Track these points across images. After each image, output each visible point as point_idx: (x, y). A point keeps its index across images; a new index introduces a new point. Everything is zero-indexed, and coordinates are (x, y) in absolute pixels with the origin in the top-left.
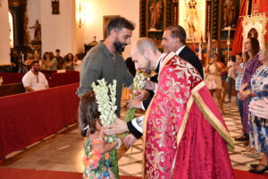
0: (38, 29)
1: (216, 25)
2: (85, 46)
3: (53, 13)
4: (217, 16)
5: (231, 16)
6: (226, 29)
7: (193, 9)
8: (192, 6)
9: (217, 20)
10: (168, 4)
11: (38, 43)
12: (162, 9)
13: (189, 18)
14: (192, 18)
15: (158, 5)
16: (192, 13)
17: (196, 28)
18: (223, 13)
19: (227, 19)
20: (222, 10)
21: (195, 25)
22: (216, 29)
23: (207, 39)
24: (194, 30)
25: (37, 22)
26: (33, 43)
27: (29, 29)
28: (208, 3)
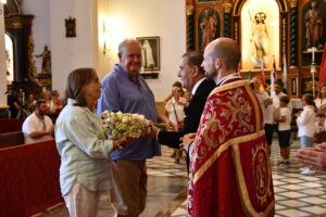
0: (47, 58)
1: (296, 46)
3: (68, 35)
4: (296, 33)
5: (316, 33)
6: (309, 50)
7: (261, 25)
8: (260, 20)
9: (296, 39)
10: (225, 19)
11: (47, 76)
12: (218, 27)
13: (255, 38)
14: (260, 38)
15: (212, 21)
16: (260, 30)
17: (266, 50)
18: (304, 29)
20: (304, 24)
21: (266, 47)
22: (296, 52)
23: (282, 66)
24: (264, 54)
25: (46, 48)
26: (41, 77)
27: (35, 59)
28: (283, 15)
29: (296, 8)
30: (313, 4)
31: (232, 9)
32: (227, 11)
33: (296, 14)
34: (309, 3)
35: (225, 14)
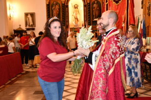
1: (90, 18)
2: (14, 30)
4: (90, 13)
5: (97, 13)
6: (95, 20)
8: (76, 7)
9: (90, 15)
10: (62, 6)
12: (59, 9)
13: (74, 14)
14: (76, 14)
15: (57, 7)
16: (76, 11)
17: (79, 20)
18: (93, 11)
19: (95, 15)
20: (92, 9)
21: (78, 18)
22: (90, 20)
24: (78, 21)
28: (85, 6)
29: (90, 3)
30: (96, 2)
31: (65, 2)
32: (63, 3)
33: (89, 5)
34: (94, 1)
35: (62, 4)
